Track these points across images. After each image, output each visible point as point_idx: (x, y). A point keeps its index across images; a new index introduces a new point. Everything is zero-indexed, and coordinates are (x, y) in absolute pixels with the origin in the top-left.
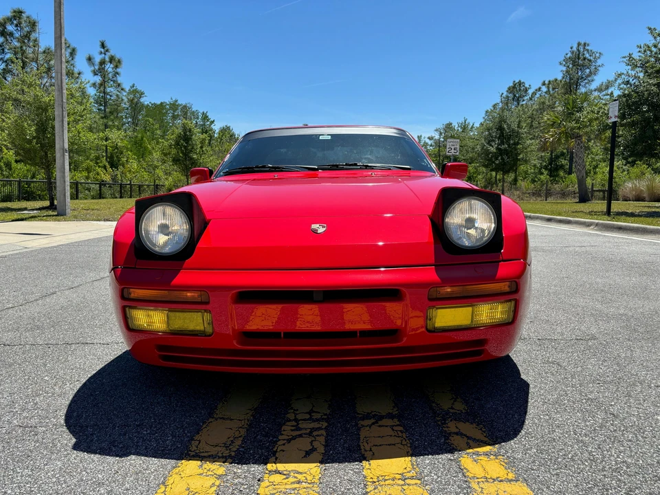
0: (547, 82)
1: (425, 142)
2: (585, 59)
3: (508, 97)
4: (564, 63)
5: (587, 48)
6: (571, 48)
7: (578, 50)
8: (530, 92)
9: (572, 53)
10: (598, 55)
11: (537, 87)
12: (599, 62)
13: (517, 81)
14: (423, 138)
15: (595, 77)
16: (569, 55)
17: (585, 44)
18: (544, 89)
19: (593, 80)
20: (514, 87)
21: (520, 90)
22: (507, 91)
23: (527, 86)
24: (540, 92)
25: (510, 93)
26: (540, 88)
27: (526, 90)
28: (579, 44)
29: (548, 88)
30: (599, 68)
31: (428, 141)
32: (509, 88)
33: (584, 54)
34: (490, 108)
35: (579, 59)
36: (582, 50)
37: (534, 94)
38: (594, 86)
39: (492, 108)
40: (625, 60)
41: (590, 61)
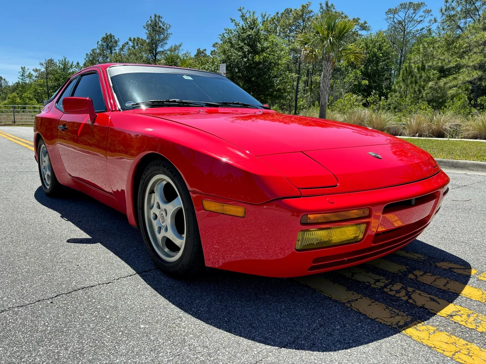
0: (132, 39)
1: (30, 73)
2: (160, 27)
3: (102, 45)
4: (147, 28)
5: (161, 19)
6: (151, 17)
7: (155, 20)
8: (120, 44)
9: (152, 21)
10: (168, 26)
11: (126, 42)
12: (169, 31)
13: (108, 34)
14: (26, 69)
15: (167, 41)
16: (150, 22)
17: (159, 17)
18: (131, 44)
19: (166, 44)
20: (107, 38)
21: (111, 41)
22: (102, 41)
23: (116, 39)
24: (128, 46)
25: (104, 42)
26: (128, 43)
27: (116, 42)
28: (155, 16)
29: (134, 43)
30: (170, 36)
31: (33, 73)
32: (103, 38)
33: (158, 24)
34: (89, 52)
35: (156, 26)
36: (158, 20)
37: (124, 46)
38: (167, 47)
39: (91, 53)
40: (220, 37)
41: (163, 29)
